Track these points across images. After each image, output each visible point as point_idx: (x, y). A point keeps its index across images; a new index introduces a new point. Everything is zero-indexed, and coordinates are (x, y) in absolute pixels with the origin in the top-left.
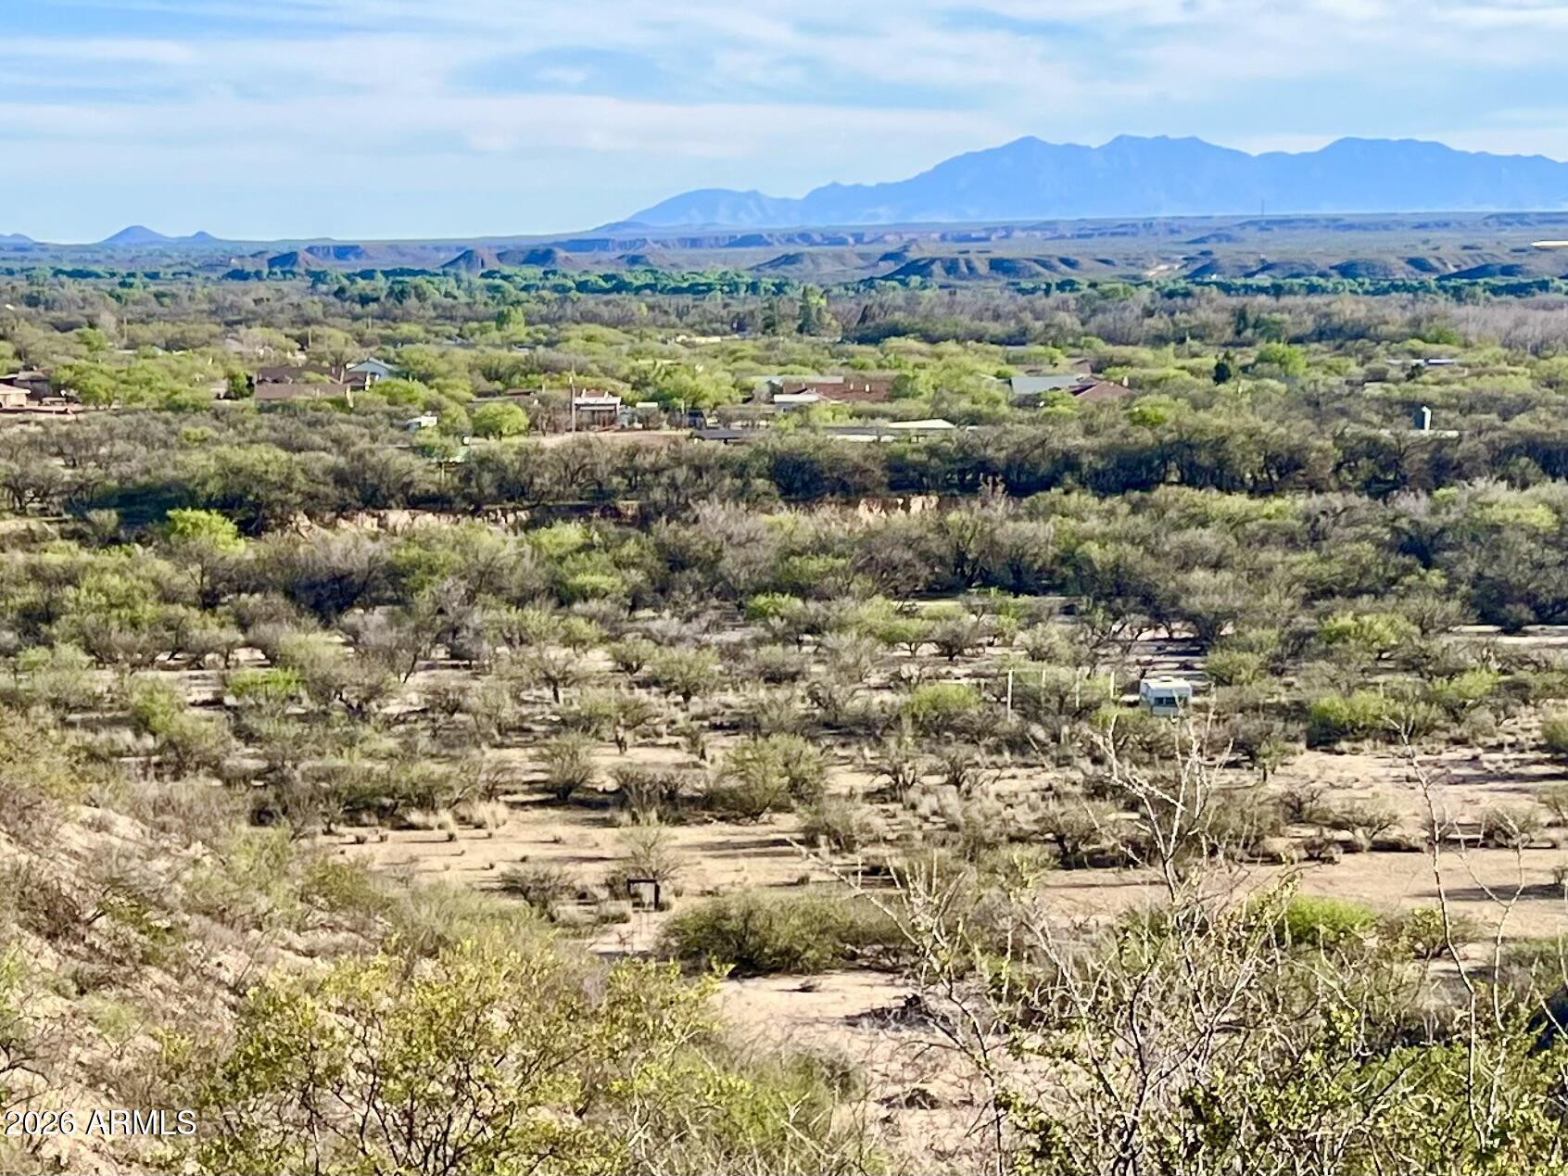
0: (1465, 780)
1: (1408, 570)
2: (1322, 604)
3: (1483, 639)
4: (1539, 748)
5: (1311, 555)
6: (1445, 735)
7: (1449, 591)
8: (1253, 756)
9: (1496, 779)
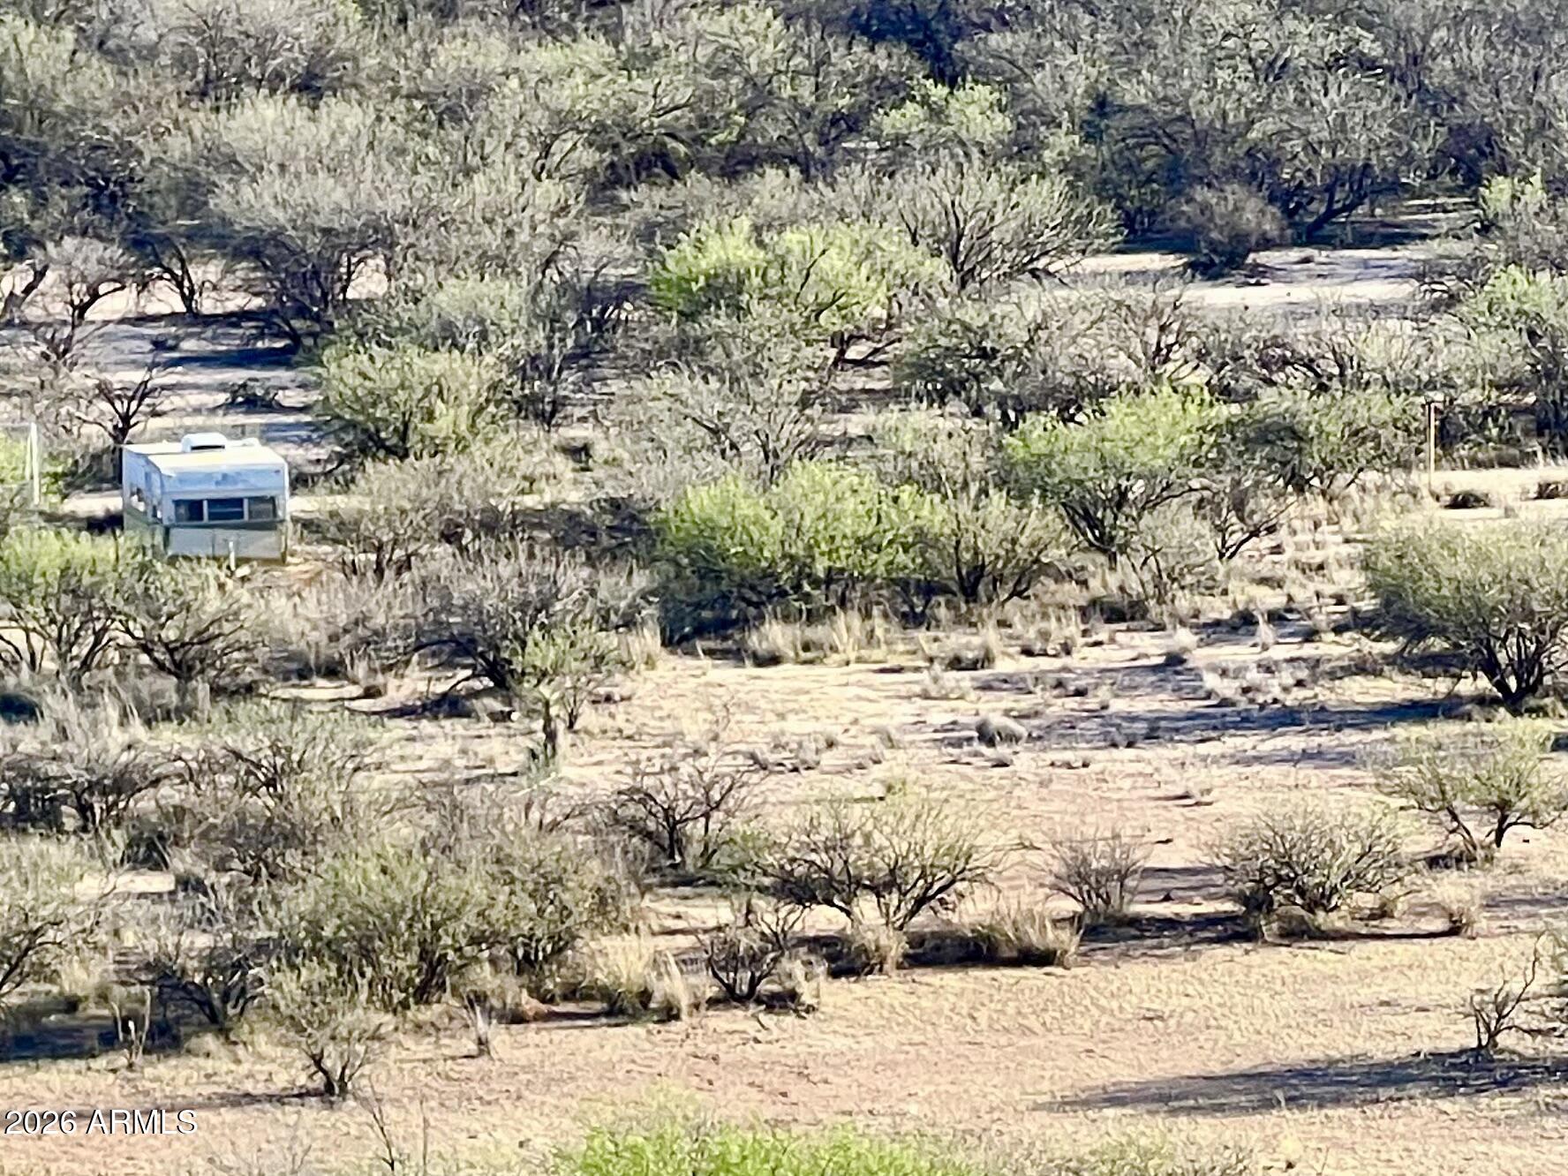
0: (1156, 730)
1: (893, 91)
2: (646, 199)
3: (1145, 296)
4: (1359, 622)
5: (593, 50)
6: (1071, 593)
7: (1022, 148)
8: (501, 677)
9: (1245, 722)
